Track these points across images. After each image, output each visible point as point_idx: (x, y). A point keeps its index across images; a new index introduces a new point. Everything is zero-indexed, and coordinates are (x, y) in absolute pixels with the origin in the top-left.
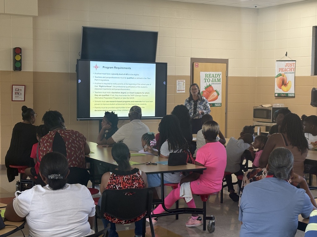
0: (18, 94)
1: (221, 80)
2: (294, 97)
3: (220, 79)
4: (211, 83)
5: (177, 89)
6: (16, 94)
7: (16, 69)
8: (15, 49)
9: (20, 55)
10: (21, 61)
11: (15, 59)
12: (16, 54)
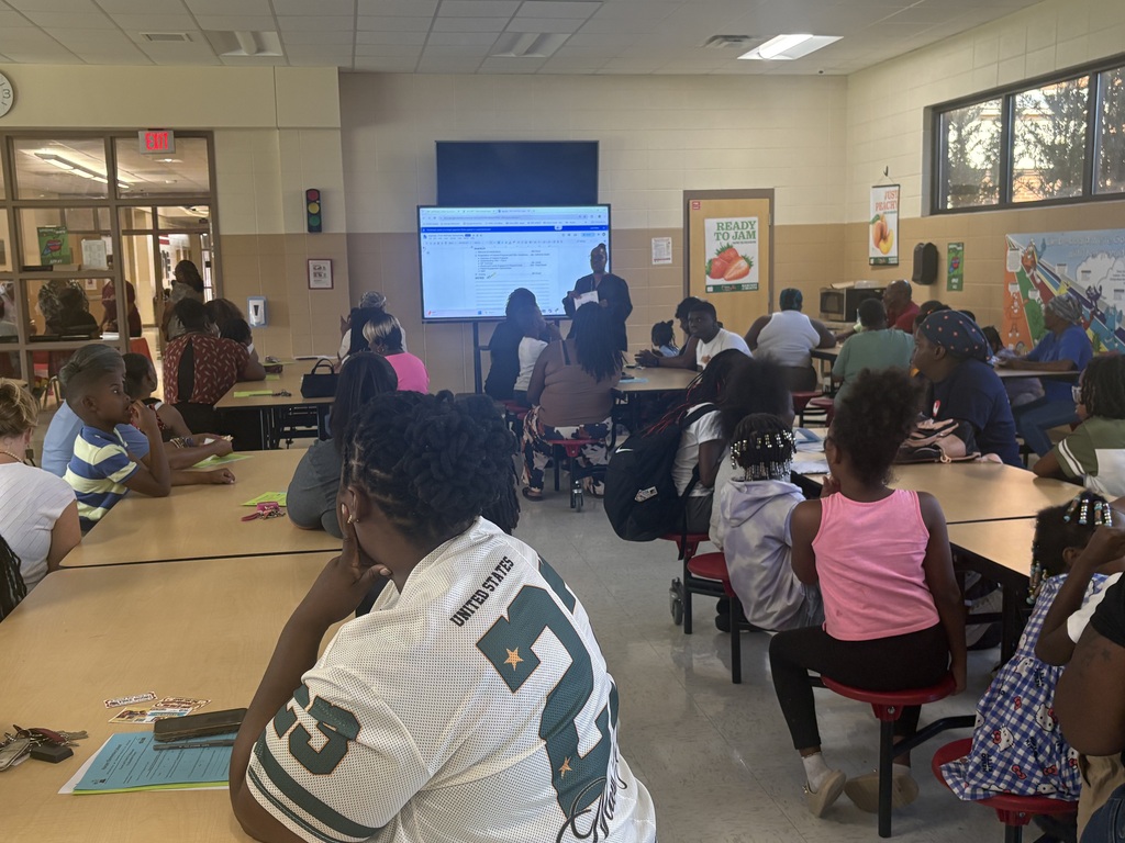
0: (320, 275)
1: (757, 234)
2: (897, 264)
3: (754, 232)
4: (731, 241)
5: (654, 257)
6: (315, 275)
7: (311, 229)
8: (309, 192)
9: (318, 204)
10: (320, 215)
11: (309, 212)
12: (310, 202)
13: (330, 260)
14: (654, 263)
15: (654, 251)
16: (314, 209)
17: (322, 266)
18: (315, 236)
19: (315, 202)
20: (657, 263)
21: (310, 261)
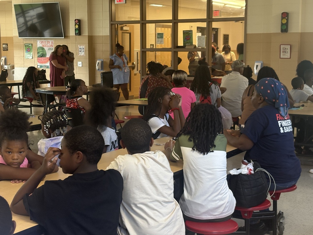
0: (285, 52)
7: (282, 31)
8: (283, 14)
9: (286, 19)
10: (287, 24)
11: (282, 23)
12: (283, 18)
13: (290, 45)
16: (284, 21)
17: (286, 48)
18: (284, 34)
19: (285, 18)
21: (281, 46)
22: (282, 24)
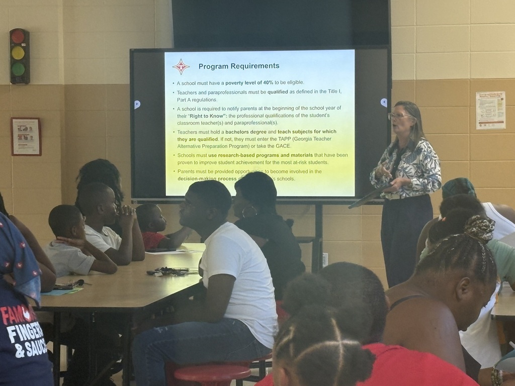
0: (26, 138)
5: (479, 119)
6: (20, 137)
7: (15, 79)
8: (13, 32)
9: (23, 47)
10: (26, 61)
11: (12, 57)
12: (13, 45)
13: (38, 119)
14: (478, 127)
15: (479, 111)
16: (19, 54)
17: (28, 126)
18: (21, 89)
19: (20, 45)
20: (483, 127)
21: (14, 120)
22: (13, 62)
